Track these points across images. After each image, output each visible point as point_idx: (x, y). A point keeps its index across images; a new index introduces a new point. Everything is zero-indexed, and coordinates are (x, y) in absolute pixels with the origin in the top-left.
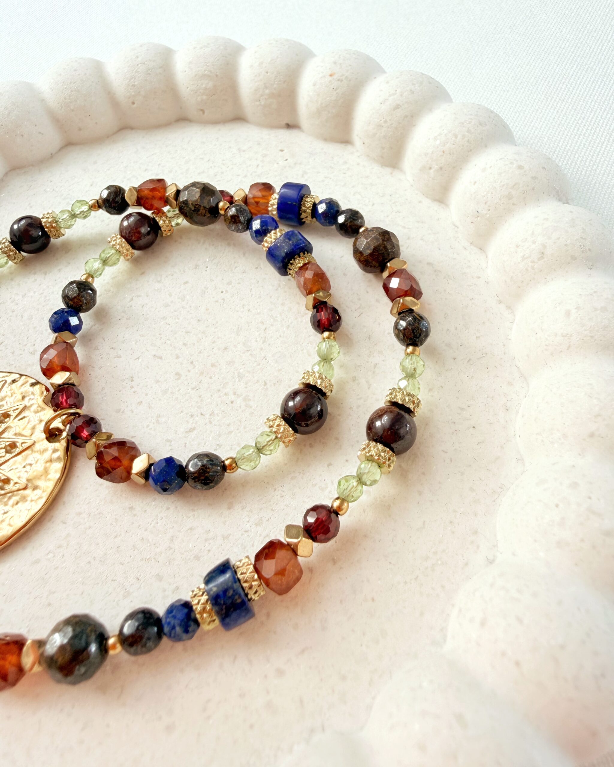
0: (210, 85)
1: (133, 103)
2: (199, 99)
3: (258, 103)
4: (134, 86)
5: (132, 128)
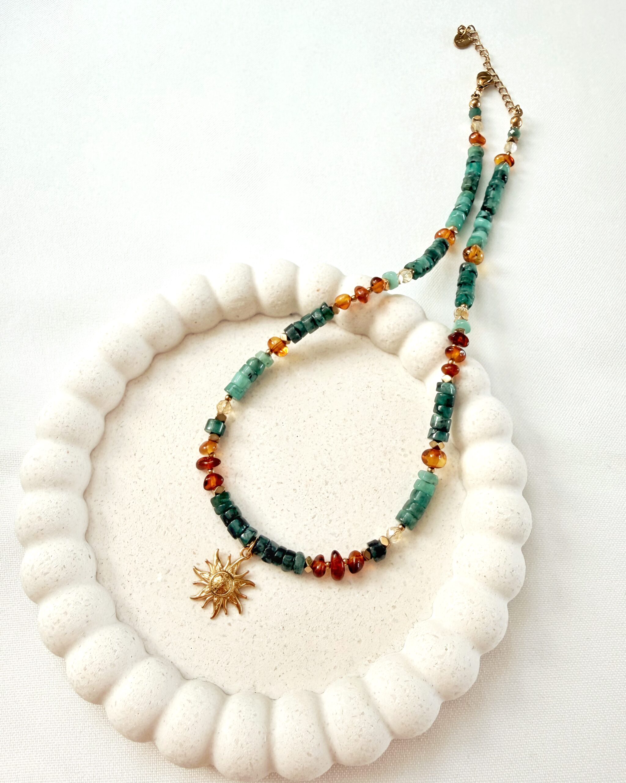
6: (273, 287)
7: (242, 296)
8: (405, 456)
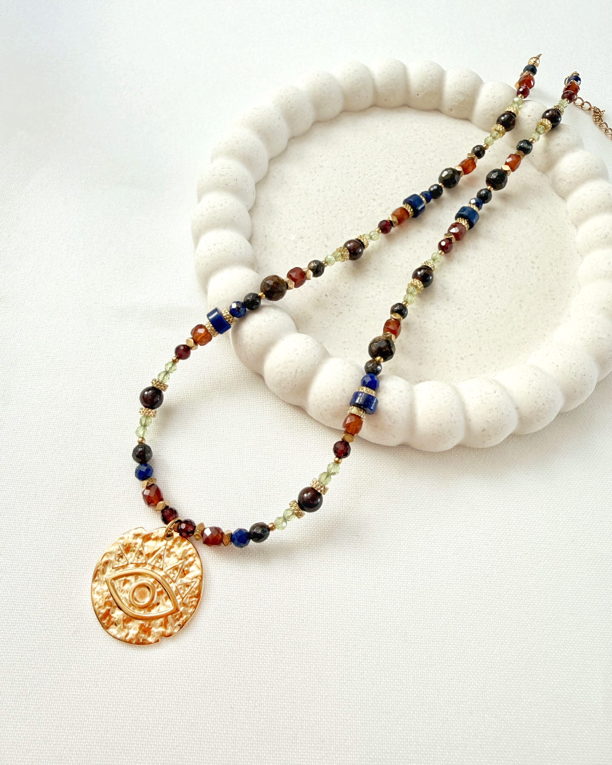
0: (462, 99)
1: (418, 95)
2: (453, 104)
3: (484, 116)
4: (423, 86)
5: (409, 107)
6: (493, 97)
7: (465, 91)
8: (533, 268)
